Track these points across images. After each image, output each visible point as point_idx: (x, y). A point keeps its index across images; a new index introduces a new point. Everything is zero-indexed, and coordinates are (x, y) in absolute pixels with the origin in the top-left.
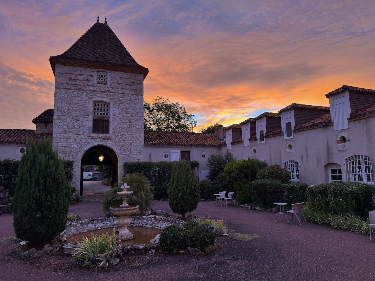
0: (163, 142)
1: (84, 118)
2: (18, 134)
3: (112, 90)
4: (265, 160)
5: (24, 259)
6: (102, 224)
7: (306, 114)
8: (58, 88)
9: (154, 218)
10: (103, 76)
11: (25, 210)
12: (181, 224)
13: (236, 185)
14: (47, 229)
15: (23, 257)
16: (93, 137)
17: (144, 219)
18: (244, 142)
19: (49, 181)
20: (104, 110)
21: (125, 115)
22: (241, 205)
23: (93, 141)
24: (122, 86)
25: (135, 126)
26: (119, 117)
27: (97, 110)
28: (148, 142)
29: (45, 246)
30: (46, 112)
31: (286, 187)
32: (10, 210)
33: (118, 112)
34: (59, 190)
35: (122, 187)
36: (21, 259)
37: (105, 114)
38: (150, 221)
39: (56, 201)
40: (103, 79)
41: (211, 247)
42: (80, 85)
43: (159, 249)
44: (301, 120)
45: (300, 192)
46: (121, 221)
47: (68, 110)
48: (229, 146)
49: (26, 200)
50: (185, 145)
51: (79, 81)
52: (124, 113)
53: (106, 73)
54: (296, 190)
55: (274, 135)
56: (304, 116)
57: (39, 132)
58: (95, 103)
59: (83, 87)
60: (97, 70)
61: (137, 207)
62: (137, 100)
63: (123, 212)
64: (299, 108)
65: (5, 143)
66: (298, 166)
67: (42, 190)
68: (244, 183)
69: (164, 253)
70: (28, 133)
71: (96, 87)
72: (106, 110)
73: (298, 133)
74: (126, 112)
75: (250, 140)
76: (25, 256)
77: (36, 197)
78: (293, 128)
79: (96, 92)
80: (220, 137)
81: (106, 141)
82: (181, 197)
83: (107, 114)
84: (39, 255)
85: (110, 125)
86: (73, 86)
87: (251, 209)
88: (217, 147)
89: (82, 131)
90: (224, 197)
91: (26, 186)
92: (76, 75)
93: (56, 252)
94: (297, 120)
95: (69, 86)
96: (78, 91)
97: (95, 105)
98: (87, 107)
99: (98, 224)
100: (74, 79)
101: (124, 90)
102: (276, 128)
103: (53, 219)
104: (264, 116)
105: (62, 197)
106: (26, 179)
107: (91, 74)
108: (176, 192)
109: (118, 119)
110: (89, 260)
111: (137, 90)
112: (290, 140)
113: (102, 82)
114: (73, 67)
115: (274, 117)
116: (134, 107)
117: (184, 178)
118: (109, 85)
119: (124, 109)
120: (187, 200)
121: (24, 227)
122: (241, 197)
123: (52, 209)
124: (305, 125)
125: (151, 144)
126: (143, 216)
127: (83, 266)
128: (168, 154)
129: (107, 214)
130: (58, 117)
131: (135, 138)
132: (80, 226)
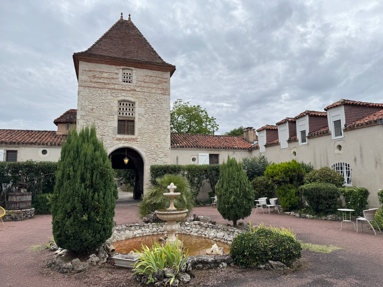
0: (190, 144)
1: (109, 118)
2: (39, 135)
3: (137, 89)
4: (310, 163)
5: (67, 272)
6: (140, 231)
7: (357, 111)
8: (82, 86)
9: (199, 224)
10: (129, 74)
11: (69, 211)
12: (237, 232)
13: (280, 190)
14: (94, 234)
15: (65, 270)
16: (118, 138)
17: (186, 226)
18: (281, 144)
19: (96, 176)
20: (130, 110)
21: (151, 115)
22: (285, 213)
23: (118, 142)
24: (148, 85)
25: (161, 127)
26: (145, 117)
27: (122, 110)
28: (175, 144)
29: (91, 256)
30: (68, 113)
31: (344, 191)
32: (33, 215)
33: (144, 112)
34: (107, 187)
35: (169, 187)
36: (63, 273)
37: (131, 115)
38: (194, 227)
39: (104, 201)
40: (128, 78)
41: (298, 261)
42: (105, 83)
43: (231, 263)
44: (352, 117)
45: (359, 198)
46: (169, 227)
47: (92, 110)
48: (262, 149)
49: (70, 198)
50: (214, 147)
51: (103, 79)
52: (150, 113)
53: (131, 71)
54: (355, 195)
55: (319, 135)
56: (356, 113)
57: (61, 133)
58: (120, 102)
59: (108, 85)
60: (122, 67)
61: (184, 211)
62: (163, 100)
63: (172, 216)
64: (349, 104)
65: (27, 144)
66: (350, 169)
67: (88, 187)
68: (289, 188)
69: (239, 268)
70: (49, 134)
71: (121, 86)
72: (131, 109)
73: (349, 131)
74: (152, 112)
75: (289, 141)
76: (68, 269)
77: (82, 196)
78: (343, 127)
79: (121, 91)
80: (250, 139)
81: (132, 143)
82: (234, 201)
83: (132, 114)
84: (85, 268)
85: (135, 126)
86: (98, 84)
87: (300, 217)
88: (247, 150)
89: (107, 131)
90: (265, 203)
91: (68, 182)
92: (100, 72)
93: (103, 263)
94: (348, 117)
95: (93, 84)
96: (103, 89)
97: (120, 104)
98: (112, 107)
99: (136, 231)
100: (98, 77)
101: (150, 89)
102: (319, 128)
103: (101, 222)
104: (306, 115)
105: (110, 196)
106: (69, 173)
107: (116, 71)
108: (227, 195)
109: (144, 119)
110: (154, 275)
111: (163, 89)
112: (339, 139)
113: (127, 80)
114: (98, 64)
115: (318, 115)
116: (160, 107)
117: (236, 179)
118: (134, 84)
119: (150, 109)
120: (241, 204)
121: (67, 232)
122: (286, 203)
123: (99, 210)
124: (358, 122)
125: (177, 147)
126: (186, 223)
127: (147, 283)
128: (196, 157)
129: (145, 219)
130: (81, 117)
131: (162, 139)
132: (117, 233)
